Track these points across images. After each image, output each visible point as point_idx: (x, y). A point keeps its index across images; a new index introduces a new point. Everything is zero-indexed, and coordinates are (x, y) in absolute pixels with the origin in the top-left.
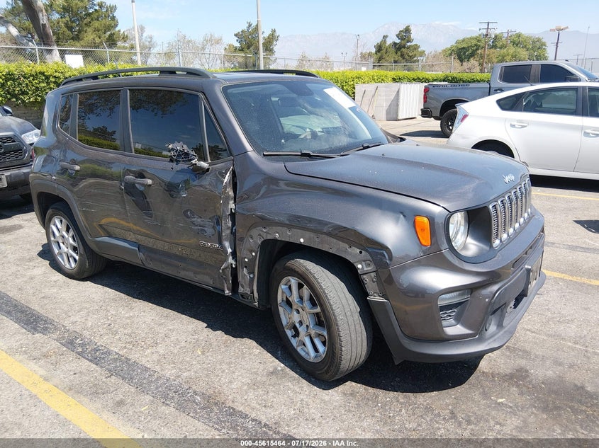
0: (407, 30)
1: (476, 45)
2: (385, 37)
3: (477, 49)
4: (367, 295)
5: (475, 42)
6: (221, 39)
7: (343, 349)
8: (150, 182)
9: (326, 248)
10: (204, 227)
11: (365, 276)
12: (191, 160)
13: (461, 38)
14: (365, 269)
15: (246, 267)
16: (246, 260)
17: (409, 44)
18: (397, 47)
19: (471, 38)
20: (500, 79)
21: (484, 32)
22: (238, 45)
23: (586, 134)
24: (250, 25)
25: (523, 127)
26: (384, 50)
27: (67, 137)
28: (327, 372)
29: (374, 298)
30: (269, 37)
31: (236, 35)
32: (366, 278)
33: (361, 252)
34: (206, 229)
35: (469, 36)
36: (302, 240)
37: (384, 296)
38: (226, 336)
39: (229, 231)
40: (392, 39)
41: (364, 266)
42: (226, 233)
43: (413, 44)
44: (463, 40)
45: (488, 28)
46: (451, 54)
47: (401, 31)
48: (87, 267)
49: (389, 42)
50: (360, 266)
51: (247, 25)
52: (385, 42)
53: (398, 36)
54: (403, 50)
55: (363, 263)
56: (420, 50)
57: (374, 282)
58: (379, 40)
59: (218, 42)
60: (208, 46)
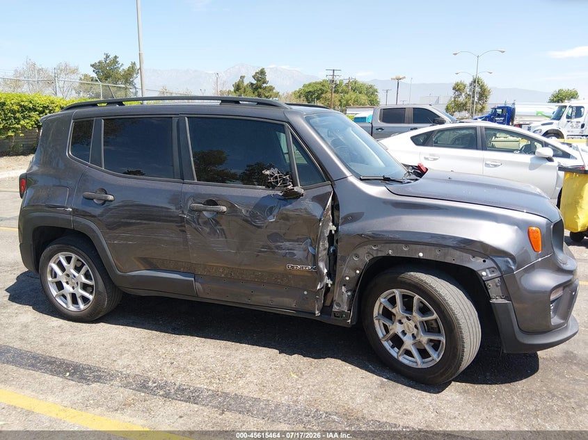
0: (262, 72)
1: (321, 89)
2: (242, 77)
3: (322, 93)
4: (490, 298)
5: (320, 86)
6: (77, 69)
7: (465, 350)
8: (224, 209)
9: (449, 260)
10: (294, 250)
11: (488, 282)
12: (287, 186)
13: (307, 83)
14: (490, 276)
15: (344, 285)
16: (347, 278)
17: (264, 85)
18: (254, 87)
19: (316, 83)
20: (380, 119)
21: (331, 78)
22: (94, 75)
23: (487, 165)
24: (107, 57)
25: (435, 159)
26: (243, 89)
27: (86, 165)
28: (442, 374)
29: (497, 300)
30: (128, 70)
31: (92, 66)
32: (490, 284)
33: (484, 261)
34: (295, 252)
35: (314, 81)
36: (421, 255)
37: (508, 298)
38: (305, 358)
39: (325, 252)
40: (249, 80)
41: (488, 272)
42: (323, 254)
43: (268, 85)
44: (310, 85)
45: (333, 75)
46: (300, 97)
47: (256, 73)
48: (105, 306)
49: (246, 82)
50: (484, 273)
51: (105, 57)
52: (243, 81)
53: (254, 77)
54: (260, 90)
55: (487, 270)
56: (274, 91)
57: (497, 286)
58: (237, 80)
59: (74, 71)
60: (63, 75)
